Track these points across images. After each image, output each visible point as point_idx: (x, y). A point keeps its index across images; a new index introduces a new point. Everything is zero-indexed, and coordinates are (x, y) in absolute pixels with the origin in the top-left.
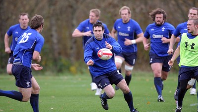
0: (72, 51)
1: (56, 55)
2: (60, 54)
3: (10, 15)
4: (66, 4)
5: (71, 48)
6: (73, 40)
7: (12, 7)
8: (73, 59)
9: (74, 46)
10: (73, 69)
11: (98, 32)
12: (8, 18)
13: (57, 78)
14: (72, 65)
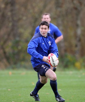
0: (77, 49)
1: (63, 52)
2: (66, 51)
3: (20, 16)
4: (72, 6)
5: (76, 46)
6: (78, 39)
7: (23, 9)
8: (77, 55)
9: (79, 44)
10: (78, 64)
11: (44, 30)
12: (20, 19)
13: (63, 72)
14: (76, 61)
